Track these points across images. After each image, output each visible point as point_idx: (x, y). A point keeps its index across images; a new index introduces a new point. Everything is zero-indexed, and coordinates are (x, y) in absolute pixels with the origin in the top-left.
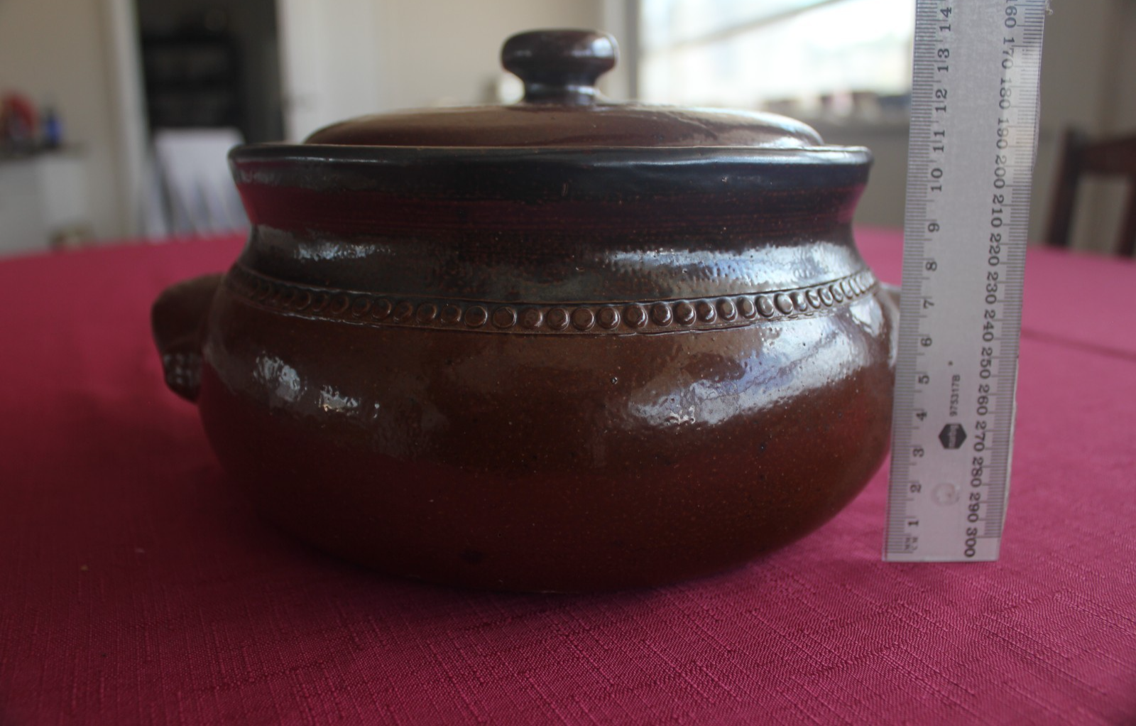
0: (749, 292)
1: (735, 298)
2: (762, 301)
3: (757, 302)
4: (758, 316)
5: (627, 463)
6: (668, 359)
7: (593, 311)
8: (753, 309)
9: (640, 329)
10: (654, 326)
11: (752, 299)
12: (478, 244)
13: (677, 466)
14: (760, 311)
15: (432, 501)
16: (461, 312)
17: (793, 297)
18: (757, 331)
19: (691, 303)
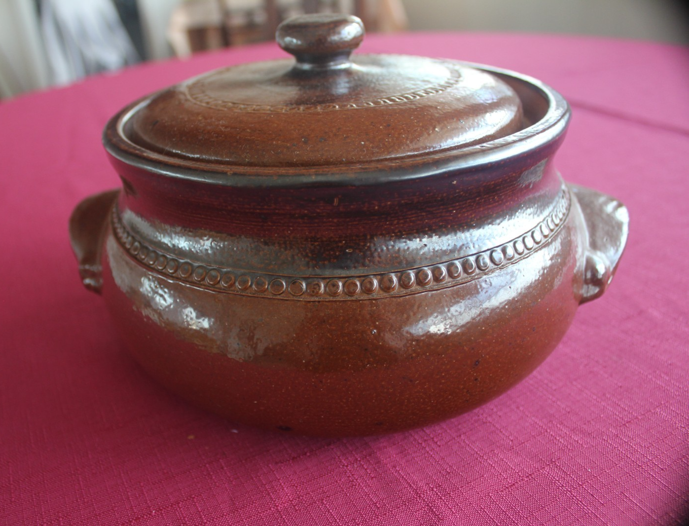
0: (471, 253)
1: (461, 260)
2: (481, 259)
3: (477, 260)
4: (477, 271)
5: (383, 383)
6: (412, 314)
7: (359, 281)
8: (474, 265)
9: (392, 293)
10: (402, 289)
11: (472, 259)
12: (276, 235)
13: (418, 382)
14: (479, 267)
15: (256, 402)
16: (267, 283)
17: (504, 251)
18: (476, 285)
19: (429, 269)
